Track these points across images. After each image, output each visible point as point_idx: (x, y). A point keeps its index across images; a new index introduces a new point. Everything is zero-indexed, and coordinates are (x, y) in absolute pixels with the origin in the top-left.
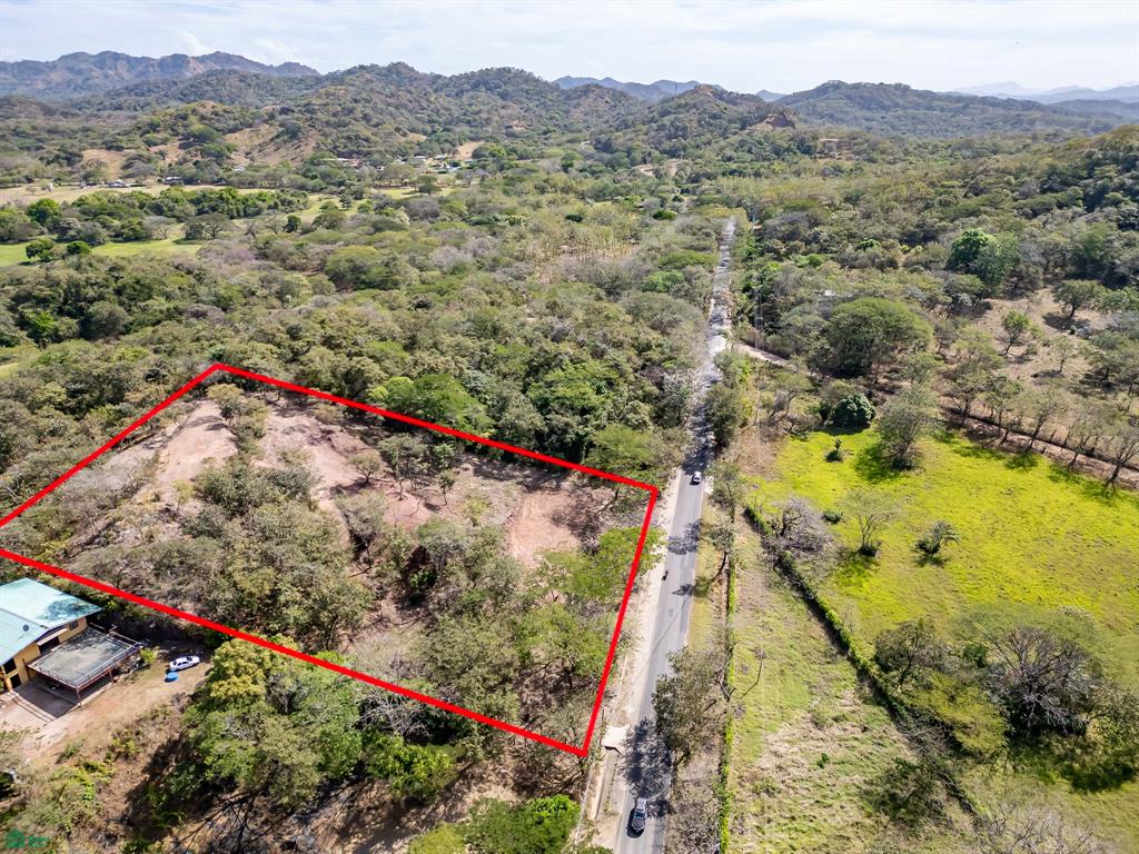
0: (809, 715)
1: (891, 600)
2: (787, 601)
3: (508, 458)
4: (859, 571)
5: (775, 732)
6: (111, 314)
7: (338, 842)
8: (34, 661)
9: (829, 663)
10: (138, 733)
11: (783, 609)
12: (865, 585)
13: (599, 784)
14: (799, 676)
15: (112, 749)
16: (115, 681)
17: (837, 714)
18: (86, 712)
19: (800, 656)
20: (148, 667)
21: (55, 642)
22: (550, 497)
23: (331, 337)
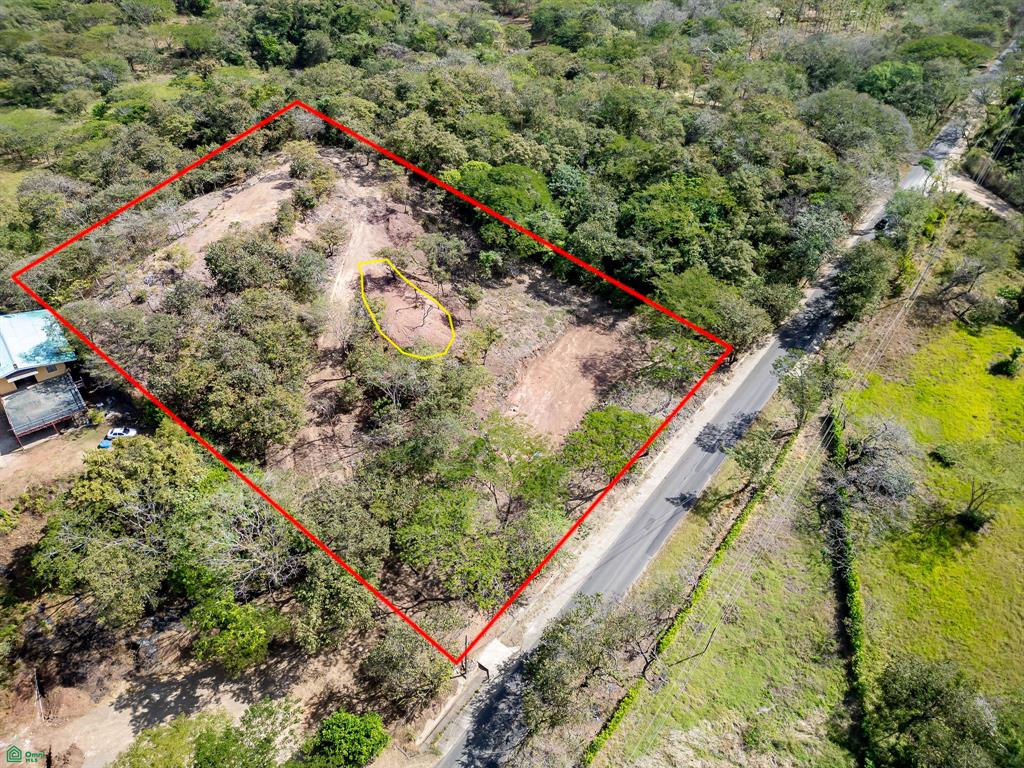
0: (744, 724)
1: (963, 602)
2: (810, 556)
3: (573, 277)
4: (941, 545)
5: (686, 728)
6: (318, 45)
7: (177, 659)
8: (6, 395)
9: (815, 661)
10: (51, 492)
11: (797, 563)
12: (938, 569)
13: (448, 706)
14: (764, 665)
15: (23, 501)
16: (62, 434)
17: (782, 738)
18: (25, 456)
19: (780, 637)
20: (95, 427)
21: (32, 380)
22: (597, 336)
23: (436, 102)
